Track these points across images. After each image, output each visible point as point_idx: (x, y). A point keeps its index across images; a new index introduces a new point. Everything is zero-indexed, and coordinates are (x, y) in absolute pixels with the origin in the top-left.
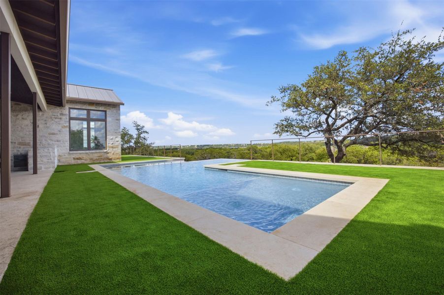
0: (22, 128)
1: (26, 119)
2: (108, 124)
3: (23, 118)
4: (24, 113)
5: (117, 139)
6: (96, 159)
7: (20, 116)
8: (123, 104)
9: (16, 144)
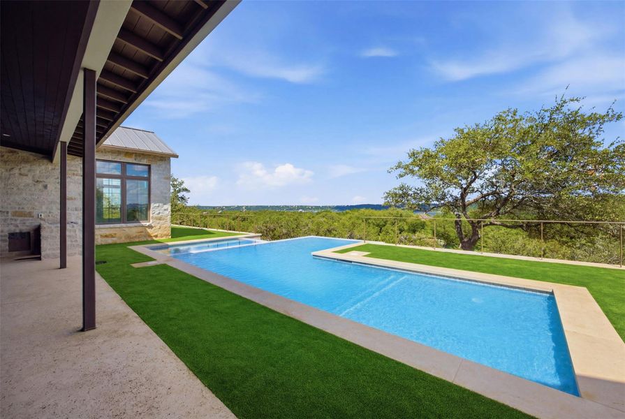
0: (18, 189)
1: (27, 175)
2: (152, 185)
3: (20, 174)
4: (23, 165)
5: (166, 207)
6: (136, 237)
7: (16, 171)
8: (177, 157)
9: (10, 214)
